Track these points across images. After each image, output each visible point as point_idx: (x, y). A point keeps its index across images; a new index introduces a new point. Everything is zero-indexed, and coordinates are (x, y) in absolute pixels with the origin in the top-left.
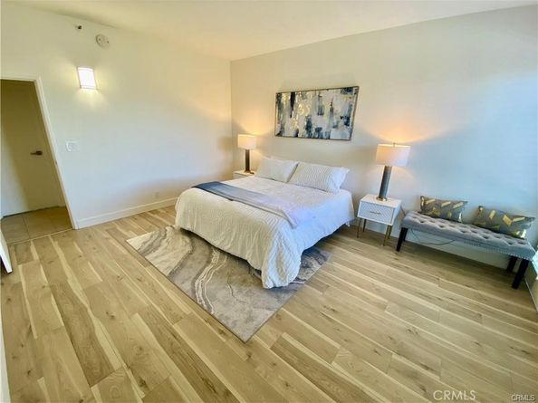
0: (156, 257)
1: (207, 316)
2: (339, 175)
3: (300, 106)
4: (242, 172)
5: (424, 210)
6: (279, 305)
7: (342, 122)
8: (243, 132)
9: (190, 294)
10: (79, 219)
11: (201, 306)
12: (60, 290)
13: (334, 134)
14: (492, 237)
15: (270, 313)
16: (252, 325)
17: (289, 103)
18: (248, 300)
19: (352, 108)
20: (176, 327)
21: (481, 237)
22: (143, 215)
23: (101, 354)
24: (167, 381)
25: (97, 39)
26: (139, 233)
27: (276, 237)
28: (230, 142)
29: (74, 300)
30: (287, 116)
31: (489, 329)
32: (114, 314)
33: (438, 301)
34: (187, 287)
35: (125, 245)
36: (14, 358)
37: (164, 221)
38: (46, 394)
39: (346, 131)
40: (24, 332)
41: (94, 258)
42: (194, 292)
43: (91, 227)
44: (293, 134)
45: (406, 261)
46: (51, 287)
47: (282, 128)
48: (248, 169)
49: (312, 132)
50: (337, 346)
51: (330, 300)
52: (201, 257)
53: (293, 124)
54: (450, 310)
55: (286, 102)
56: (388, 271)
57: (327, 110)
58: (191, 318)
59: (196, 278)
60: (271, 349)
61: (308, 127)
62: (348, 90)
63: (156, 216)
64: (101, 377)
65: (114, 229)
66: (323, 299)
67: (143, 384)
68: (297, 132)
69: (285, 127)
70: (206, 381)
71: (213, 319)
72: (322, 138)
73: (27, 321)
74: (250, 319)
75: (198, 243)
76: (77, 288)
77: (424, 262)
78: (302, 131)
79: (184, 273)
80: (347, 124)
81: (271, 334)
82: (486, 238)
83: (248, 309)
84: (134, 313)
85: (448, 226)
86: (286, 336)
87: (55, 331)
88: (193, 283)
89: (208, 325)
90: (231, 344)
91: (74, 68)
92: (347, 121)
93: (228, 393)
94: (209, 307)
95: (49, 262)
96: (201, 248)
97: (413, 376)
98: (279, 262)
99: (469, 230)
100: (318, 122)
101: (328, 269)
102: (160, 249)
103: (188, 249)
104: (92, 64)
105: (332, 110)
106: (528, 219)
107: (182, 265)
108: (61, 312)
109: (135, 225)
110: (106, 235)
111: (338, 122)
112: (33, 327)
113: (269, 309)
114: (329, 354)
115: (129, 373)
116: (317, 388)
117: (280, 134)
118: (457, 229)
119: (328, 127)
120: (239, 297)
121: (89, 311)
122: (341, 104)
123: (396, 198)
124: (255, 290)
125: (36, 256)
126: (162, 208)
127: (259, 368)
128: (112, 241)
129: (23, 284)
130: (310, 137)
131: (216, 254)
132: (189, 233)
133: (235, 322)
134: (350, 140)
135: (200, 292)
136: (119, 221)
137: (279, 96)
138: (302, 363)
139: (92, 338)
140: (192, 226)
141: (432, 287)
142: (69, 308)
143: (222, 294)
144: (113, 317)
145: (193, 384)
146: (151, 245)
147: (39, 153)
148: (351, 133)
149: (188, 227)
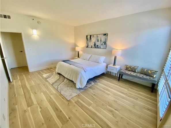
0: (49, 80)
1: (60, 94)
2: (102, 59)
3: (93, 39)
4: (77, 58)
5: (127, 69)
6: (79, 92)
7: (104, 44)
8: (77, 46)
9: (56, 89)
10: (31, 70)
11: (59, 92)
12: (24, 87)
13: (102, 47)
14: (145, 77)
15: (76, 94)
16: (71, 97)
17: (90, 38)
18: (72, 91)
19: (106, 40)
20: (51, 96)
21: (141, 77)
22: (48, 69)
23: (32, 101)
24: (47, 107)
25: (38, 22)
26: (46, 73)
27: (80, 74)
28: (74, 49)
29: (27, 89)
30: (89, 42)
31: (139, 102)
32: (36, 92)
33: (126, 94)
34: (56, 87)
35: (42, 77)
36: (11, 101)
37: (53, 71)
38: (17, 108)
39: (105, 46)
40: (14, 95)
41: (33, 79)
42: (58, 88)
43: (34, 72)
44: (91, 47)
45: (120, 83)
46: (22, 86)
47: (88, 45)
48: (78, 57)
49: (96, 46)
50: (93, 103)
51: (94, 92)
52: (62, 80)
53: (91, 44)
54: (129, 97)
55: (89, 38)
56: (114, 86)
57: (99, 40)
58: (55, 94)
59: (59, 85)
60: (75, 102)
61: (95, 45)
62: (105, 34)
63: (51, 69)
64: (31, 106)
65: (40, 72)
66: (92, 92)
67: (41, 108)
68: (92, 46)
69: (89, 45)
70: (56, 108)
71: (61, 95)
72: (98, 48)
73: (15, 93)
74: (71, 95)
75: (61, 76)
76: (28, 86)
77: (126, 84)
78: (93, 46)
79: (56, 84)
80: (105, 44)
81: (76, 99)
82: (143, 77)
83: (71, 93)
84: (41, 92)
85: (132, 73)
86: (79, 100)
87: (21, 95)
88: (58, 86)
89: (60, 96)
90: (65, 101)
91: (31, 30)
92: (105, 43)
93: (61, 111)
94: (61, 92)
95: (22, 80)
96: (62, 78)
97: (111, 111)
98: (81, 81)
99: (138, 75)
100: (97, 44)
101: (96, 85)
102: (51, 78)
103: (59, 78)
104: (36, 28)
105: (101, 40)
106: (156, 72)
107: (56, 82)
108: (23, 91)
109: (45, 71)
110: (37, 74)
111: (103, 43)
112: (16, 94)
113: (76, 93)
114: (90, 104)
115: (38, 105)
116: (84, 112)
117: (87, 47)
118: (135, 74)
119: (100, 45)
120: (69, 90)
121: (30, 91)
122: (103, 38)
123: (118, 65)
124: (74, 89)
125: (19, 78)
126: (54, 67)
127: (70, 106)
128: (39, 75)
129: (15, 85)
130: (95, 48)
131: (66, 80)
132: (59, 74)
133: (67, 96)
134: (106, 48)
135: (59, 88)
136: (41, 70)
137: (87, 36)
138: (82, 106)
139: (30, 98)
140: (60, 72)
141: (126, 91)
142: (25, 90)
143: (65, 89)
144: (36, 93)
145: (53, 108)
146: (48, 77)
147: (22, 52)
148: (106, 46)
149: (59, 72)
